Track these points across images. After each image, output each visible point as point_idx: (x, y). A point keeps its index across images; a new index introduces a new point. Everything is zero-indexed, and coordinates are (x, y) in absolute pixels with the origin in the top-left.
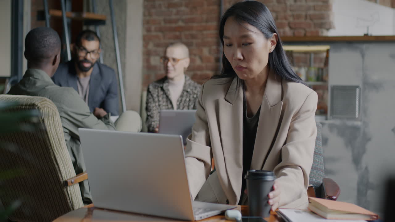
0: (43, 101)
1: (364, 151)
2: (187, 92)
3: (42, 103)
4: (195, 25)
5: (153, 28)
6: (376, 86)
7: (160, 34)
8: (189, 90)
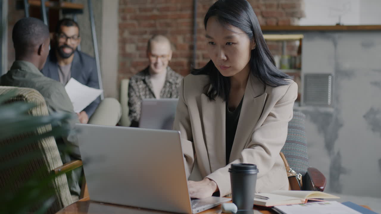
0: (30, 93)
1: (336, 137)
2: (170, 82)
3: (30, 94)
4: (169, 13)
5: (128, 16)
6: (348, 74)
7: (135, 22)
8: (171, 80)
